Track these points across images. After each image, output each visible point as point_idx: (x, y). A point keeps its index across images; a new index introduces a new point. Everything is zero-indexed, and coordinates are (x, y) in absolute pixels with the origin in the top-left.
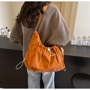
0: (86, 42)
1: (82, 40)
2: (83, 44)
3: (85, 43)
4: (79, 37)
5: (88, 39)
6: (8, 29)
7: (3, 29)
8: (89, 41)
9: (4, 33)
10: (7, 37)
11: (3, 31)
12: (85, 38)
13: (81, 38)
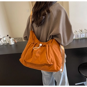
0: (83, 34)
1: (79, 33)
2: (82, 37)
3: (83, 36)
4: (76, 31)
5: (84, 32)
6: (9, 36)
7: (4, 37)
8: (86, 33)
9: (6, 40)
10: (10, 44)
11: (5, 39)
12: (82, 31)
13: (78, 31)
